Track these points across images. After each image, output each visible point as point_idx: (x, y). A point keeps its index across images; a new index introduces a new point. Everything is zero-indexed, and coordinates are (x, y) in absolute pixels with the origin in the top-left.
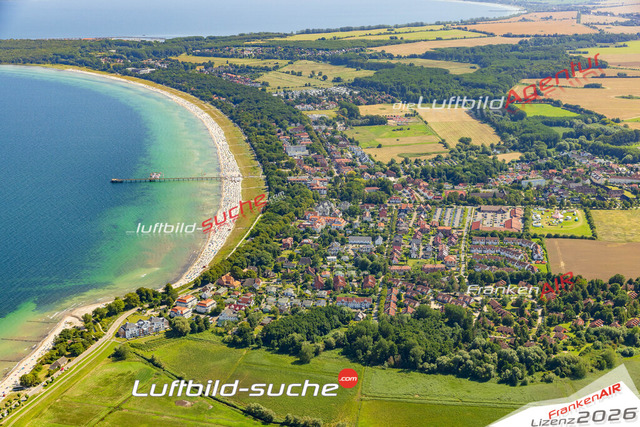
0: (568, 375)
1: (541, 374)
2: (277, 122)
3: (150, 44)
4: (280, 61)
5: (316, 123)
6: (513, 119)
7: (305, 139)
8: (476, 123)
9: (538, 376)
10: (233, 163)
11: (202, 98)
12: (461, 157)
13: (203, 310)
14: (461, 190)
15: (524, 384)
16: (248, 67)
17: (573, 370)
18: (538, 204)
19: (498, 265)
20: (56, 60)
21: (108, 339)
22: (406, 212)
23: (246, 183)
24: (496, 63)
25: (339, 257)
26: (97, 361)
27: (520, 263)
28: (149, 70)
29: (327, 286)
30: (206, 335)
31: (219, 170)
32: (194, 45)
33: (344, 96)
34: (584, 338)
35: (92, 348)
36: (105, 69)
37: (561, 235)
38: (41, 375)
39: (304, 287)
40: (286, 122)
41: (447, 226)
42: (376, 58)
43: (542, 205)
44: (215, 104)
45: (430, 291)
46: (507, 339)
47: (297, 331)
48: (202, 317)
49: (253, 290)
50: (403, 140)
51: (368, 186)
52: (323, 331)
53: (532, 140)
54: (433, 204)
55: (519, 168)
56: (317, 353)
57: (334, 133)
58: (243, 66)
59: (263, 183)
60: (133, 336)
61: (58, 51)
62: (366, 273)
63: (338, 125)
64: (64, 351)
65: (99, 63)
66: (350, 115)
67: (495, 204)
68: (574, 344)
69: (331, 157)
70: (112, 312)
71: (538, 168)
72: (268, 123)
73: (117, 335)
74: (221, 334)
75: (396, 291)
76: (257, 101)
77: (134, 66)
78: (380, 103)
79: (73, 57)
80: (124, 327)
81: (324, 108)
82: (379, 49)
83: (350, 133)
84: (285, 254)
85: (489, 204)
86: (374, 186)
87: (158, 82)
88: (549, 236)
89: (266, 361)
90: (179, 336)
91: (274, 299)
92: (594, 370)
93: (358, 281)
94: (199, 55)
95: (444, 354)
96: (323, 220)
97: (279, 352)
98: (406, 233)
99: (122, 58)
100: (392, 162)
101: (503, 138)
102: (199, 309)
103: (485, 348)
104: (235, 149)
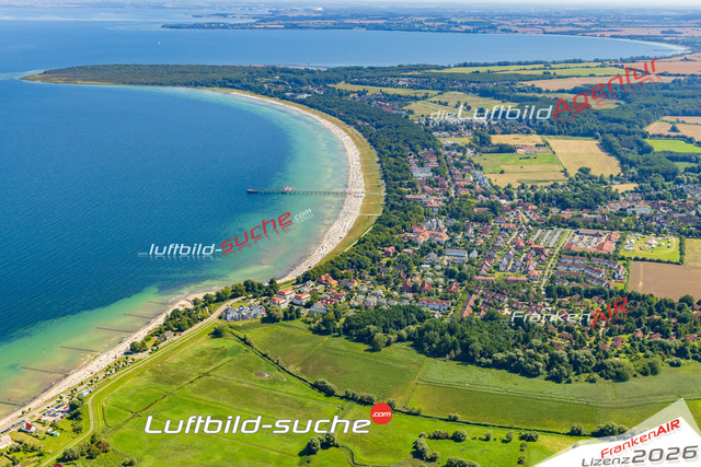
0: (611, 377)
1: (587, 375)
2: (410, 146)
3: (312, 72)
4: (429, 92)
5: (447, 149)
6: (640, 153)
7: (433, 163)
8: (604, 156)
9: (584, 376)
10: (361, 181)
11: (348, 122)
12: (577, 185)
13: (298, 302)
14: (567, 214)
15: (569, 382)
16: (399, 96)
17: (617, 373)
18: (636, 230)
19: (577, 281)
20: (223, 85)
21: (212, 319)
22: (507, 230)
23: (368, 198)
24: (641, 100)
25: (432, 266)
26: (198, 337)
27: (599, 280)
28: (305, 96)
29: (414, 289)
30: (297, 323)
31: (347, 186)
32: (353, 74)
33: (482, 126)
34: (637, 348)
35: (197, 326)
36: (267, 94)
37: (648, 258)
38: (149, 345)
39: (394, 289)
40: (418, 147)
41: (542, 245)
42: (524, 91)
43: (640, 231)
44: (358, 128)
45: (506, 299)
46: (566, 343)
47: (374, 324)
48: (296, 307)
49: (347, 288)
50: (527, 168)
51: (478, 206)
52: (399, 326)
53: (650, 172)
54: (535, 225)
55: (631, 198)
56: (388, 344)
57: (462, 158)
58: (394, 95)
59: (383, 199)
60: (233, 319)
61: (228, 76)
62: (453, 280)
63: (469, 151)
64: (171, 326)
65: (262, 88)
66: (482, 143)
67: (594, 228)
68: (627, 352)
69: (453, 180)
70: (220, 298)
71: (649, 198)
72: (402, 147)
73: (220, 318)
74: (309, 323)
75: (474, 297)
76: (397, 127)
77: (294, 91)
78: (515, 133)
79: (239, 81)
80: (226, 311)
81: (460, 135)
82: (529, 84)
83: (477, 160)
84: (384, 261)
85: (588, 228)
86: (485, 206)
87: (311, 106)
88: (636, 259)
89: (343, 347)
90: (273, 322)
91: (363, 297)
92: (638, 375)
93: (444, 287)
94: (356, 83)
95: (501, 351)
96: (427, 234)
97: (355, 341)
98: (501, 249)
99: (284, 84)
100: (509, 186)
101: (623, 170)
102: (295, 301)
103: (539, 349)
104: (366, 169)
